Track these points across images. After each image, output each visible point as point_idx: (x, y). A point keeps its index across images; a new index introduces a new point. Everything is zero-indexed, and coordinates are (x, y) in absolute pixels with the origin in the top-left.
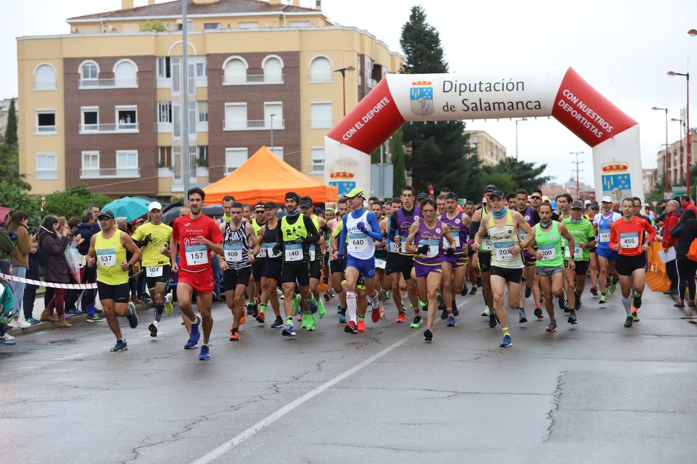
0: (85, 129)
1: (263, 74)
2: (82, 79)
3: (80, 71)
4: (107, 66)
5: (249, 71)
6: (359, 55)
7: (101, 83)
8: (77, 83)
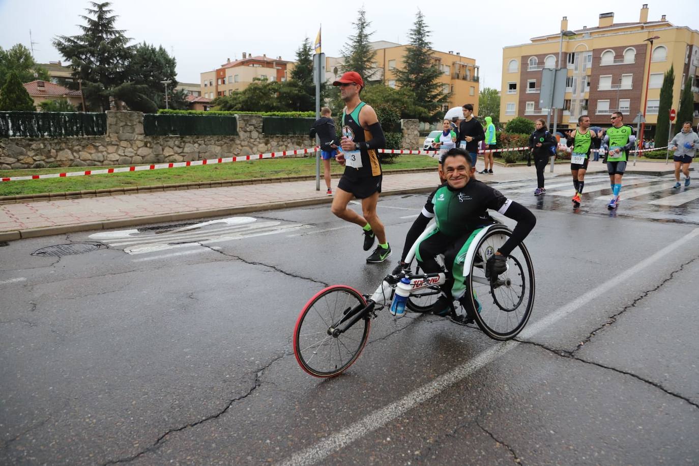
0: (529, 91)
1: (623, 58)
2: (530, 66)
3: (529, 62)
4: (541, 58)
5: (615, 58)
6: (688, 45)
7: (538, 67)
8: (526, 68)
